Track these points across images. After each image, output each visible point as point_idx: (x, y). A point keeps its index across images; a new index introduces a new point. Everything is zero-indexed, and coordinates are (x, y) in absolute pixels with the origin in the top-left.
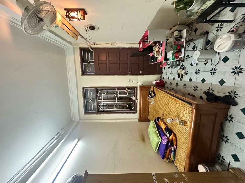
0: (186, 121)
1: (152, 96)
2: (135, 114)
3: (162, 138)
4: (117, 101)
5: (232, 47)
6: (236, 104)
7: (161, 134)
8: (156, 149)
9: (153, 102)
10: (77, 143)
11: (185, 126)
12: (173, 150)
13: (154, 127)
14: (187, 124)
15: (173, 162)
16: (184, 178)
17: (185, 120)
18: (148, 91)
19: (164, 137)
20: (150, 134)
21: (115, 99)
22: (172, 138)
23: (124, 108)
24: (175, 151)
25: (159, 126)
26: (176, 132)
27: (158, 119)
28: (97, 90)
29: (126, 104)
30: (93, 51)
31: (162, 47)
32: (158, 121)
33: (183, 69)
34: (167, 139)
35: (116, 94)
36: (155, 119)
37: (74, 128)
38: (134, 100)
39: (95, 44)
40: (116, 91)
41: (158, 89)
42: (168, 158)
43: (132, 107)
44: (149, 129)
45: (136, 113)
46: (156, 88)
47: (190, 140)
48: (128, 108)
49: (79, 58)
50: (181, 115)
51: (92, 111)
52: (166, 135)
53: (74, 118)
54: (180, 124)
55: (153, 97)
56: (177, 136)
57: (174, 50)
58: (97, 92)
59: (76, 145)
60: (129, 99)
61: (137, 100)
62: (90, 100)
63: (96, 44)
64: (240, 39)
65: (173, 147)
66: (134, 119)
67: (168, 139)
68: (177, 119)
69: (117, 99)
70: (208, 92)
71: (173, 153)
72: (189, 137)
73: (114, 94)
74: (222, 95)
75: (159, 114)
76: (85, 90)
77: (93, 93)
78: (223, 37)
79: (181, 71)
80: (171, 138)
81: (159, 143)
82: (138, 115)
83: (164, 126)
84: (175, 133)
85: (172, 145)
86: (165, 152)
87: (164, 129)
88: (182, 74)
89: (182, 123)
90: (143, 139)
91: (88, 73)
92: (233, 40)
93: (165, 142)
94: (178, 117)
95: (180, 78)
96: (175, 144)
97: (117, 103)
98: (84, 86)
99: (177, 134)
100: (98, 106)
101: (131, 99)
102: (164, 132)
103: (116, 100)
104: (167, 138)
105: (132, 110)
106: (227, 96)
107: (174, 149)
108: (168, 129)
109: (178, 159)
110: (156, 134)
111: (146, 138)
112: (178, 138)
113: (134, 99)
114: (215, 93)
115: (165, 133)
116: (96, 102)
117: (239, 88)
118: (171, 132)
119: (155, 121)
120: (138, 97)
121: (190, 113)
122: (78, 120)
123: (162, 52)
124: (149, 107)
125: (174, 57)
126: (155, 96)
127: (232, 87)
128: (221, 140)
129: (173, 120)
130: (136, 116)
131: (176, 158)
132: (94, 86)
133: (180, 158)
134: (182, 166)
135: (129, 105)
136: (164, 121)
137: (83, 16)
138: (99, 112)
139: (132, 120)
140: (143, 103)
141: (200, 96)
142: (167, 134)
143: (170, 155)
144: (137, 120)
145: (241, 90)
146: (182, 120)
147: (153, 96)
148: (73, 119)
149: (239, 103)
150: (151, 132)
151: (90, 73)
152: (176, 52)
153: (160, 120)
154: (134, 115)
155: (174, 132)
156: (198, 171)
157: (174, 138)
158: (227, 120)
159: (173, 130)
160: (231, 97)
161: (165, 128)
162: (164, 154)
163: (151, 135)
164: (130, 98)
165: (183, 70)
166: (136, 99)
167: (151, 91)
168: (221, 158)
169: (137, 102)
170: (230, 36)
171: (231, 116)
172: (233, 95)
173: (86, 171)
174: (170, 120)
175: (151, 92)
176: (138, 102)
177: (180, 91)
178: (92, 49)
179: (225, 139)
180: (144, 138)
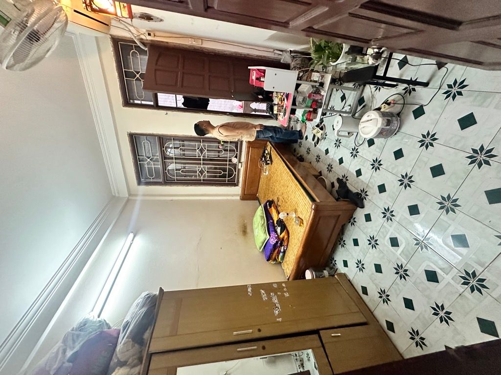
0: (303, 220)
1: (266, 162)
2: (236, 187)
3: (270, 235)
4: (203, 164)
5: (376, 135)
6: (363, 207)
7: (271, 229)
8: (260, 248)
9: (267, 173)
10: (133, 240)
11: (300, 226)
12: (282, 250)
13: (262, 217)
14: (303, 224)
15: (280, 263)
16: (284, 287)
17: (303, 218)
18: (262, 151)
19: (273, 234)
20: (255, 226)
21: (200, 160)
22: (284, 237)
23: (216, 177)
24: (284, 252)
25: (270, 215)
26: (289, 228)
27: (271, 203)
28: (162, 140)
29: (220, 169)
30: (146, 49)
31: (287, 100)
32: (270, 207)
33: (322, 129)
34: (276, 238)
35: (202, 151)
36: (266, 203)
37: (122, 212)
38: (235, 163)
39: (152, 34)
40: (202, 144)
41: (278, 155)
42: (275, 260)
43: (230, 175)
44: (255, 219)
45: (236, 185)
46: (274, 150)
47: (302, 245)
48: (224, 176)
49: (114, 65)
50: (299, 210)
51: (153, 179)
52: (276, 232)
53: (118, 193)
54: (295, 222)
55: (269, 164)
56: (290, 235)
57: (307, 107)
58: (162, 145)
59: (131, 244)
60: (226, 161)
61: (240, 164)
62: (149, 160)
63: (155, 36)
64: (388, 127)
65: (283, 247)
66: (233, 195)
67: (278, 237)
68: (294, 213)
69: (204, 160)
70: (342, 179)
71: (281, 254)
72: (302, 239)
73: (197, 151)
74: (354, 191)
75: (273, 195)
76: (134, 139)
77: (152, 145)
78: (371, 116)
79: (318, 132)
80: (281, 236)
81: (266, 241)
82: (240, 189)
83: (277, 218)
84: (289, 230)
85: (281, 245)
86: (271, 254)
87: (275, 222)
88: (318, 138)
89: (297, 222)
90: (245, 232)
91: (139, 102)
92: (379, 128)
93: (273, 241)
94: (296, 211)
95: (314, 142)
96: (286, 244)
97: (202, 166)
98: (133, 132)
99: (290, 232)
100: (166, 170)
101: (230, 161)
102: (274, 227)
103: (202, 162)
104: (276, 236)
105: (230, 180)
106: (358, 194)
107: (284, 250)
108: (281, 223)
109: (286, 262)
110: (263, 228)
111: (248, 230)
112: (290, 238)
113: (235, 160)
114: (348, 185)
115: (276, 228)
116: (160, 163)
117: (371, 188)
118: (284, 227)
119: (265, 207)
120: (243, 159)
121: (308, 211)
122: (127, 196)
123: (285, 110)
124: (260, 178)
125: (305, 118)
126: (271, 164)
127: (366, 183)
128: (339, 243)
129: (288, 214)
130: (236, 191)
131: (285, 260)
132: (155, 133)
133: (289, 260)
134: (289, 269)
135: (225, 170)
136: (278, 209)
137: (126, 9)
138: (168, 181)
139: (229, 198)
140: (251, 171)
141: (332, 182)
142: (279, 229)
143: (278, 256)
144: (238, 198)
145: (372, 191)
146: (299, 217)
147: (268, 162)
148: (115, 194)
149: (366, 206)
150: (257, 225)
151: (144, 102)
152: (310, 111)
153: (274, 207)
154: (233, 188)
155: (288, 228)
156: (305, 278)
157: (286, 237)
158: (350, 222)
159: (287, 225)
160: (361, 196)
161: (277, 221)
162: (270, 255)
163: (256, 228)
164: (228, 159)
165: (321, 132)
166: (240, 162)
167: (266, 152)
168: (333, 262)
169: (240, 167)
170: (377, 119)
171: (355, 218)
172: (363, 195)
173: (161, 288)
174: (284, 214)
175: (267, 154)
176: (242, 168)
177: (311, 163)
178: (144, 44)
179: (342, 243)
180: (245, 230)
